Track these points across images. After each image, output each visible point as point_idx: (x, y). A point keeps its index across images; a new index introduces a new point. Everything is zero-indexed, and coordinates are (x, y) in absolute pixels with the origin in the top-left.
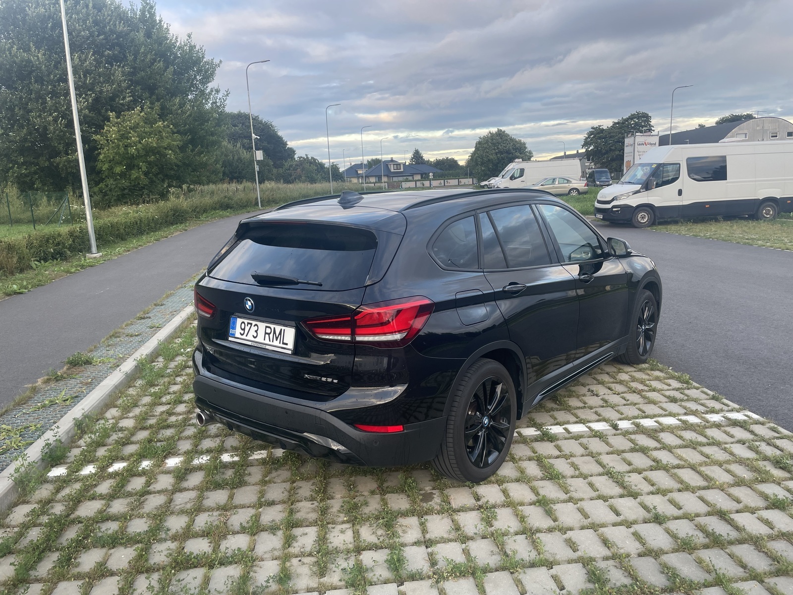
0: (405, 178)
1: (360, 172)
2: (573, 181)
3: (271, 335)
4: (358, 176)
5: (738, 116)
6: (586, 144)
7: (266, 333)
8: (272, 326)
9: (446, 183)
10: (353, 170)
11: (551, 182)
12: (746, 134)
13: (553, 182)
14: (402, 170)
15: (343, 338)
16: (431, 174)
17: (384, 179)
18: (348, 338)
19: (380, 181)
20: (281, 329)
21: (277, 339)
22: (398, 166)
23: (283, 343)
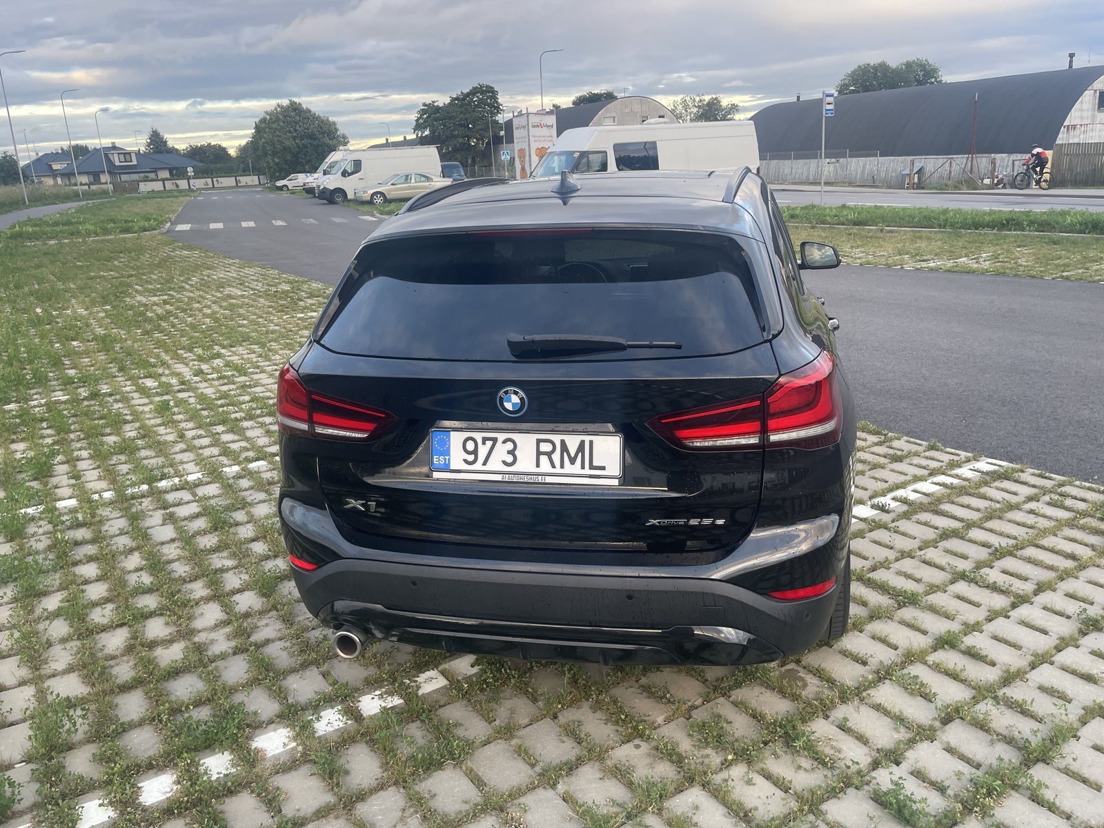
0: (143, 175)
1: (55, 167)
2: (435, 179)
3: (556, 457)
4: (54, 174)
5: (597, 95)
6: (418, 127)
7: (539, 453)
8: (557, 439)
9: (215, 183)
10: (44, 164)
11: (403, 180)
12: (614, 118)
13: (406, 179)
14: (135, 162)
15: (743, 441)
16: (190, 169)
17: (105, 178)
18: (753, 440)
19: (97, 180)
20: (582, 443)
21: (573, 461)
22: (127, 157)
23: (592, 467)
